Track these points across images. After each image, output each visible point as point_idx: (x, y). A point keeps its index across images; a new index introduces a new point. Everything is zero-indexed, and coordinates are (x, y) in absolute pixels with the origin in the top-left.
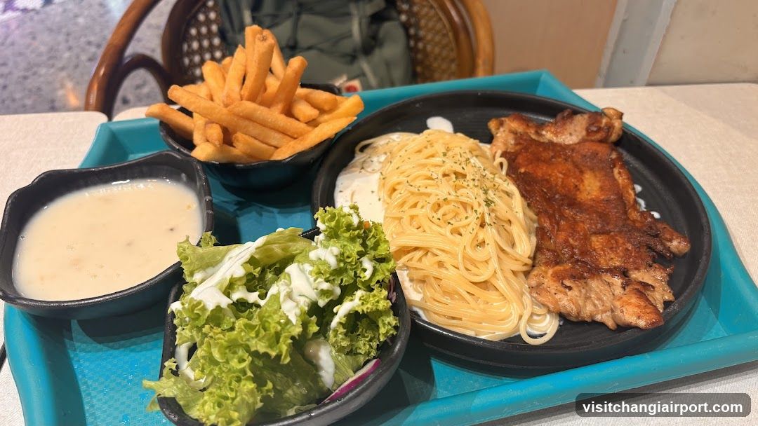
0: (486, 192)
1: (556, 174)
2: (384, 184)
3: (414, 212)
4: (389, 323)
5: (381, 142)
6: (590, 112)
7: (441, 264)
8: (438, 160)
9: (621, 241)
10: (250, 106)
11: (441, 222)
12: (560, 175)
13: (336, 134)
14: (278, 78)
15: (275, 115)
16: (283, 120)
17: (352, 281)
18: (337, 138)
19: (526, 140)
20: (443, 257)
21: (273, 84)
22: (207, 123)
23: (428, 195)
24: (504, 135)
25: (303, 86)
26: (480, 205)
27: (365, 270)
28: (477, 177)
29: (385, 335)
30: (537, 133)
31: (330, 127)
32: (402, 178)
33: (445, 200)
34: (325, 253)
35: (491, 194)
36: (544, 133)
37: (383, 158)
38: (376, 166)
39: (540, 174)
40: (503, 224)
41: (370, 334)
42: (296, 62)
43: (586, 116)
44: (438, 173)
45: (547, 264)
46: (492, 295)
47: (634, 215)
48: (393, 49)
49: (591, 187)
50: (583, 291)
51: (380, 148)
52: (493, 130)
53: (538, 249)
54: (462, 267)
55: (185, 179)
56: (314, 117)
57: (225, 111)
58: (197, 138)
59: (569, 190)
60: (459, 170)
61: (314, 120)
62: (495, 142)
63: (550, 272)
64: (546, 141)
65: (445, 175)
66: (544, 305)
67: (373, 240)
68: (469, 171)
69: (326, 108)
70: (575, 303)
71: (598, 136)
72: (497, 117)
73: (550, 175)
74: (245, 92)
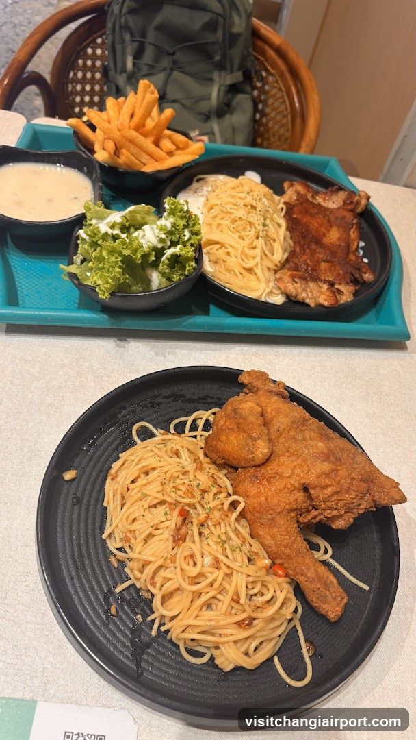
0: (265, 219)
1: (315, 224)
2: (206, 204)
3: (221, 222)
4: (192, 266)
5: (212, 178)
6: (350, 190)
7: (228, 254)
8: (243, 195)
9: (337, 268)
10: (134, 134)
11: (234, 230)
12: (317, 225)
13: (183, 165)
14: (153, 120)
15: (148, 143)
16: (152, 148)
17: (177, 241)
18: (184, 168)
19: (303, 199)
20: (230, 250)
21: (150, 124)
22: (105, 139)
23: (231, 213)
24: (291, 193)
25: (169, 128)
26: (259, 225)
27: (185, 236)
28: (263, 210)
29: (189, 271)
30: (313, 196)
31: (180, 159)
32: (219, 202)
33: (240, 218)
34: (167, 222)
35: (268, 222)
36: (317, 198)
37: (210, 189)
38: (205, 193)
39: (304, 221)
40: (269, 240)
41: (180, 272)
42: (168, 112)
43: (346, 193)
44: (241, 202)
45: (289, 269)
46: (252, 277)
47: (352, 257)
48: (241, 118)
49: (333, 236)
50: (304, 286)
51: (210, 182)
52: (286, 188)
53: (287, 260)
54: (239, 257)
55: (86, 171)
56: (172, 150)
57: (118, 133)
58: (97, 147)
59: (319, 235)
60: (254, 204)
61: (172, 152)
62: (284, 196)
63: (289, 273)
64: (316, 203)
65: (245, 205)
66: (280, 289)
67: (192, 222)
68: (259, 206)
69: (181, 146)
70: (297, 291)
71: (350, 207)
72: (291, 181)
73: (310, 223)
74: (133, 123)
